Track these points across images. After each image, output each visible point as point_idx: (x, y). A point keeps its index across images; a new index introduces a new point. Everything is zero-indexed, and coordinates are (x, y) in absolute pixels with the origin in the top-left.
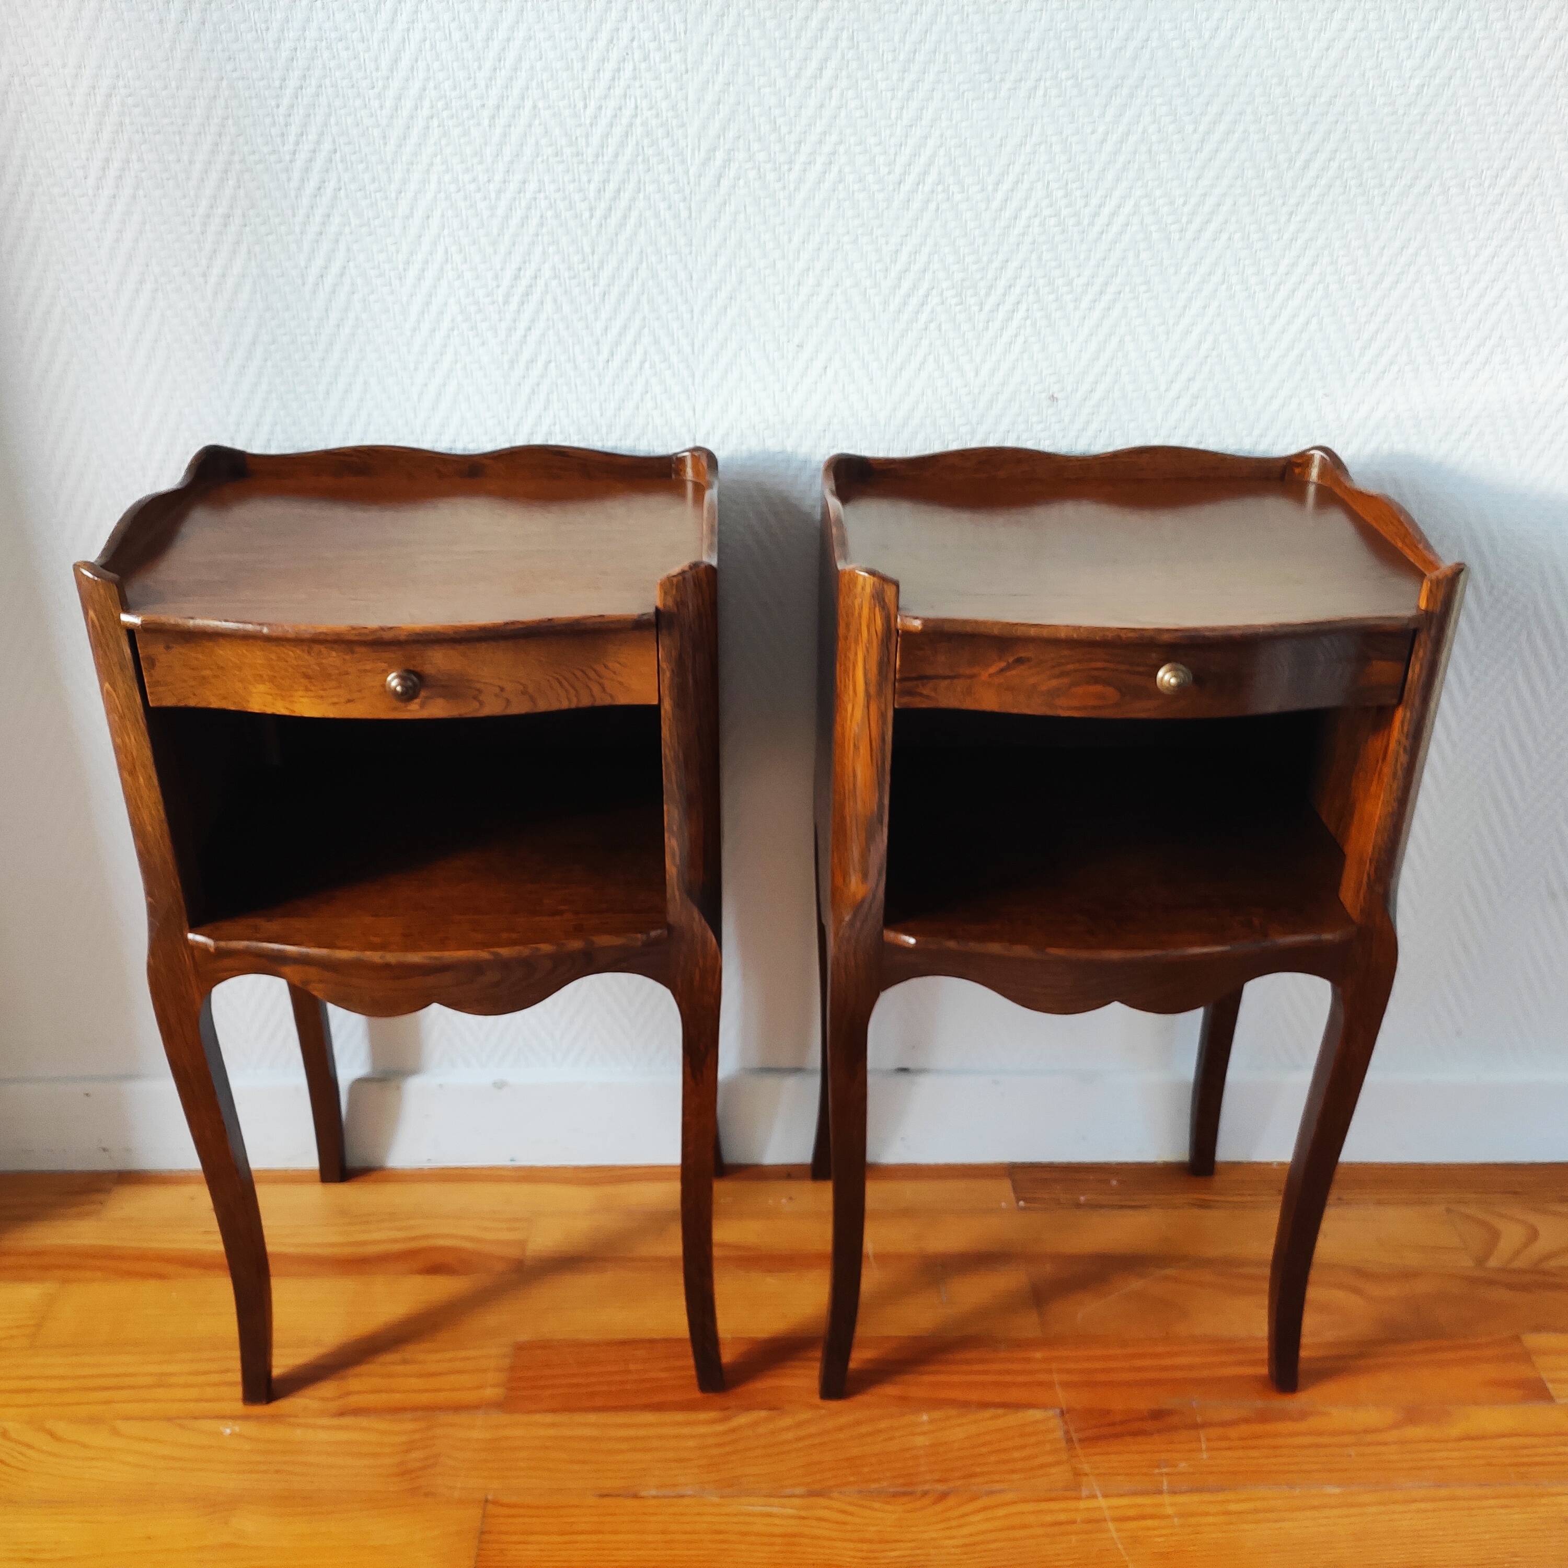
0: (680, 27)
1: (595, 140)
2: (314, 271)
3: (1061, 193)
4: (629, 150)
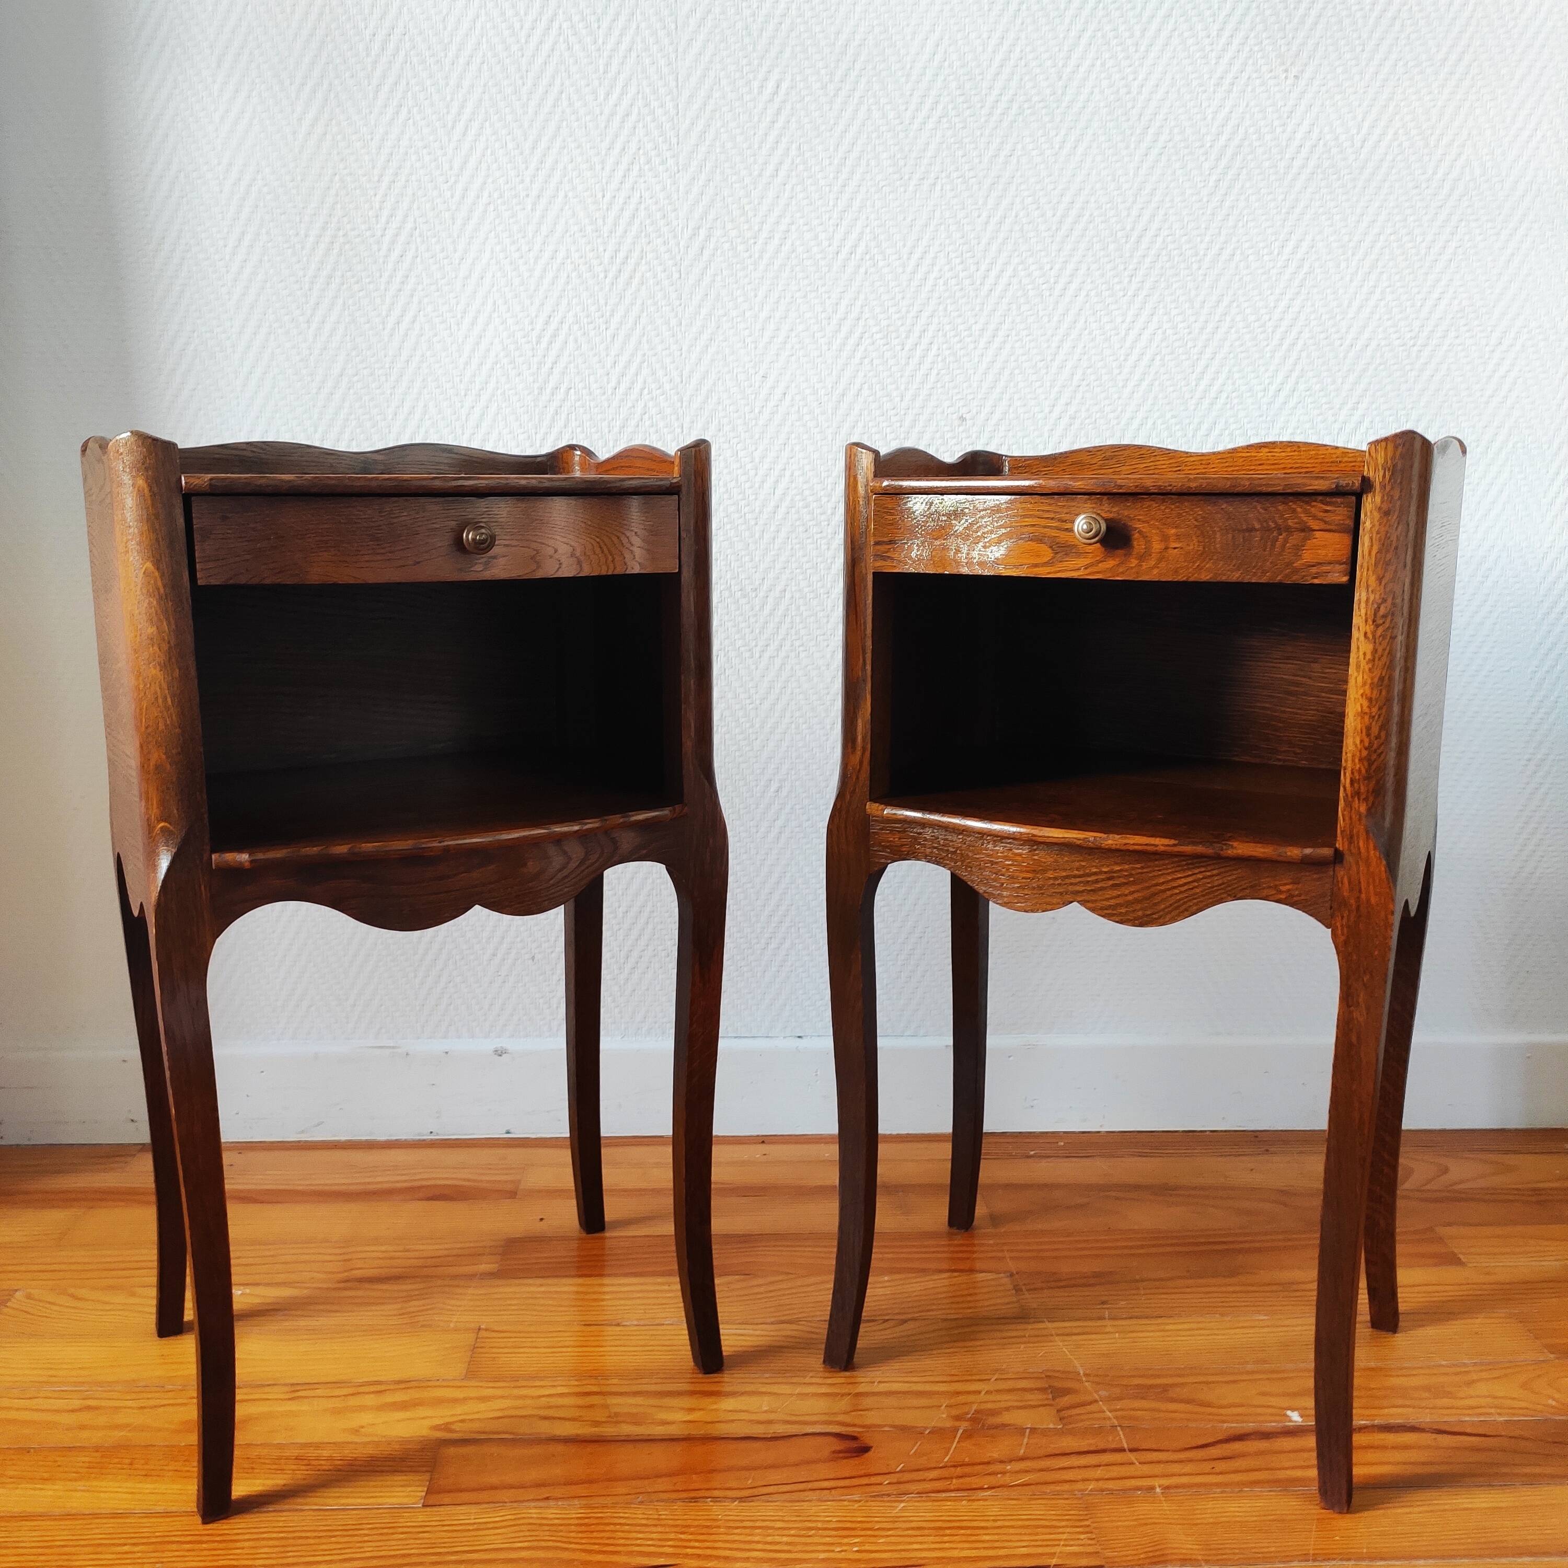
1: (610, 221)
2: (392, 320)
4: (635, 228)
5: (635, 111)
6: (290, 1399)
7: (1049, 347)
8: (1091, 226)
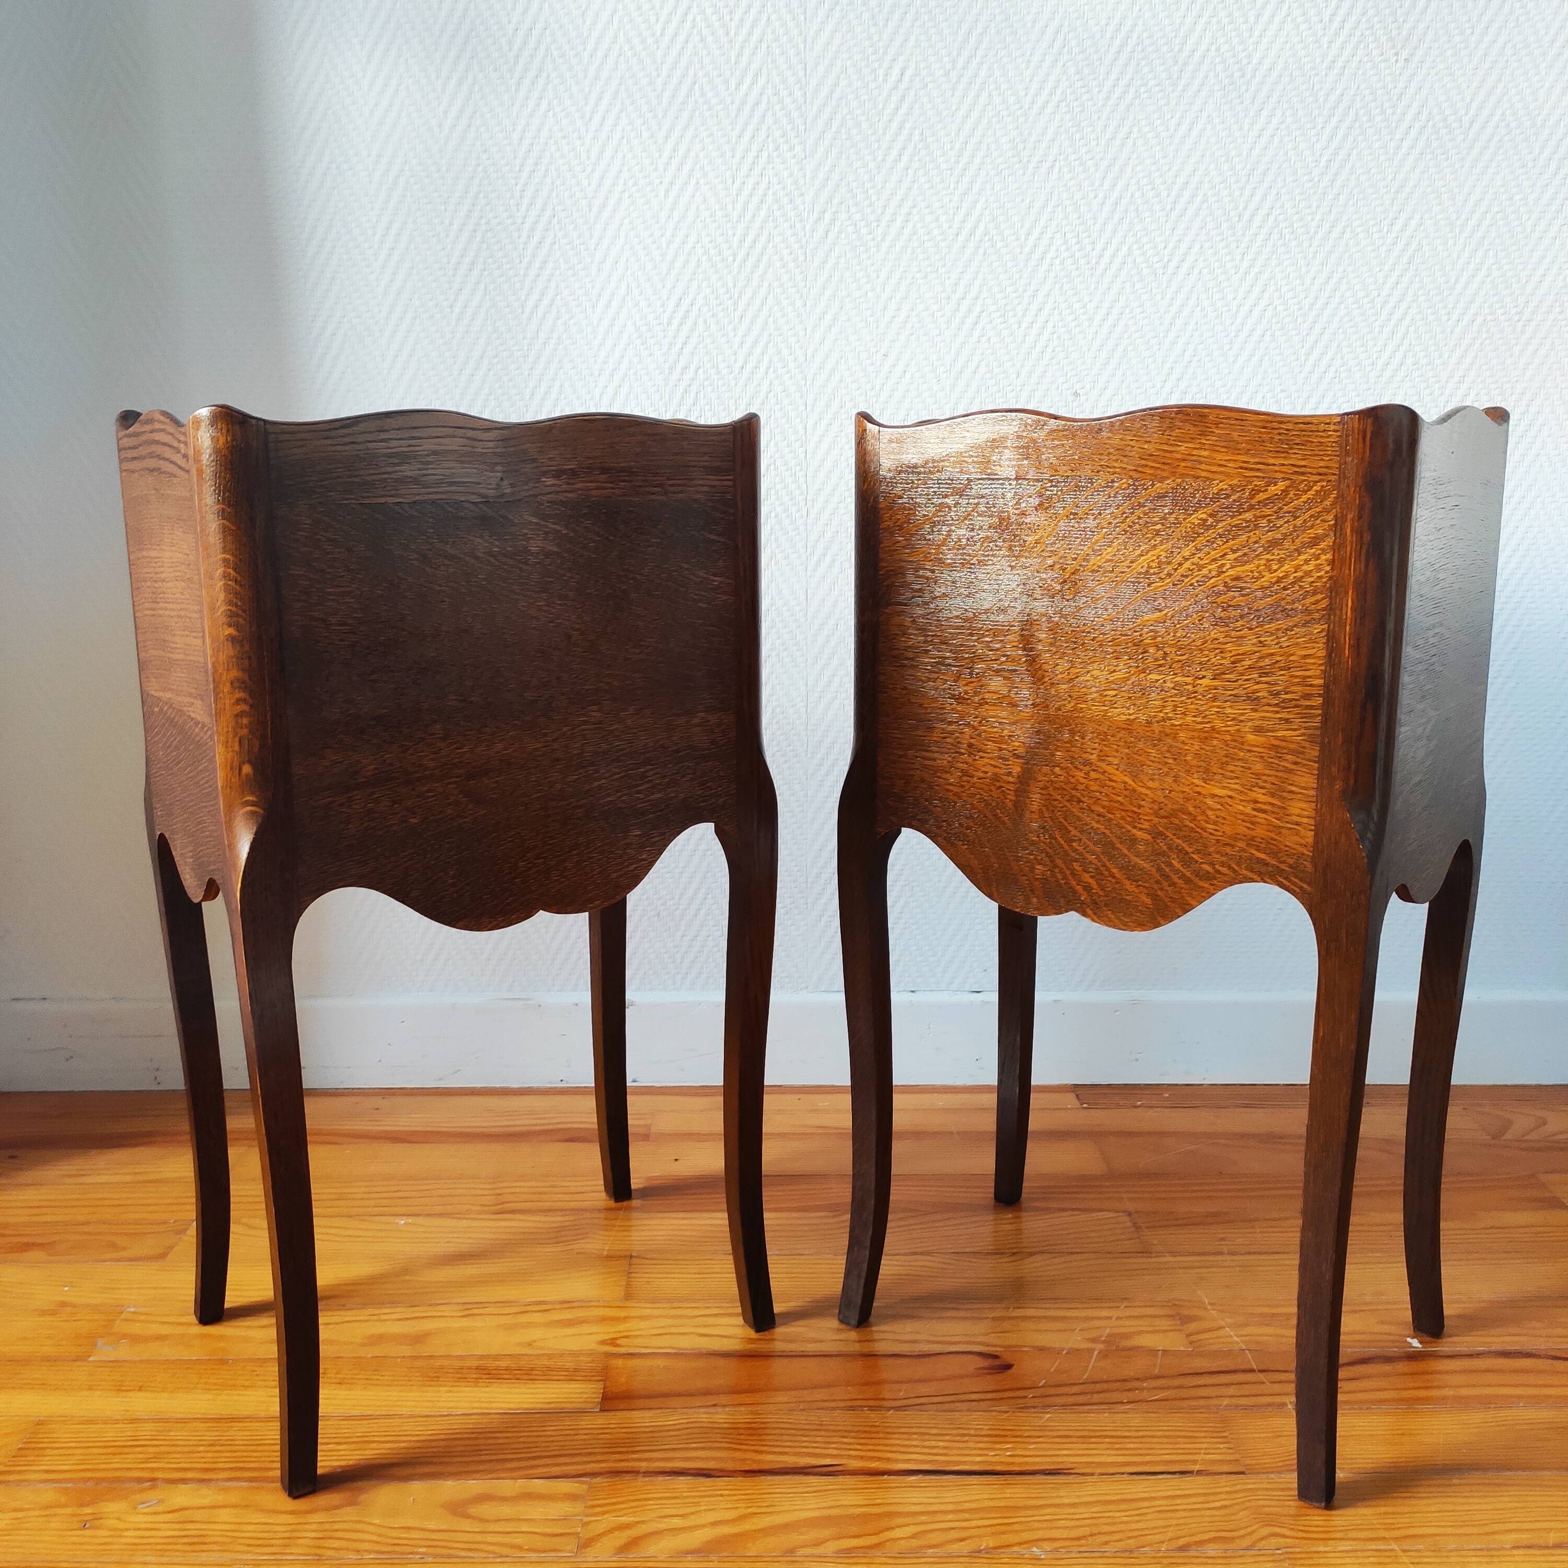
0: (802, 128)
1: (739, 206)
2: (530, 304)
3: (1074, 241)
4: (763, 213)
5: (765, 100)
6: (463, 1316)
7: (1161, 324)
8: (1205, 205)
